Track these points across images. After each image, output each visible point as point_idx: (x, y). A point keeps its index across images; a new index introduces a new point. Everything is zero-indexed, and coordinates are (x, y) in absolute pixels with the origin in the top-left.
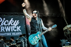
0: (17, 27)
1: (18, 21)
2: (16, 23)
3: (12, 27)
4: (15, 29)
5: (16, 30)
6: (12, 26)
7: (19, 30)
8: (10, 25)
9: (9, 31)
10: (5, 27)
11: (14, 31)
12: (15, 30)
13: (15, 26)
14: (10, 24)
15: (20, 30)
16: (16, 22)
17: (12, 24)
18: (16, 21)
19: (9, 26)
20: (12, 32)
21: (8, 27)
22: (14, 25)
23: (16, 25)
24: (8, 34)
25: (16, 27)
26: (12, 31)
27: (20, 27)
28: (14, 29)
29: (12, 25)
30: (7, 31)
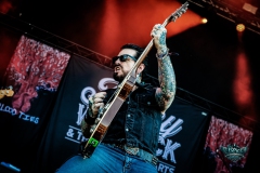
1: (180, 121)
2: (168, 127)
5: (159, 152)
15: (173, 159)
22: (162, 130)
23: (168, 132)
27: (177, 145)
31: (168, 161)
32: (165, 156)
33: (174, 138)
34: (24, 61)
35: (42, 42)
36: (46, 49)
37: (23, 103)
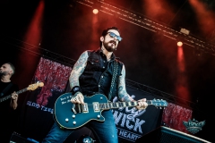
3: (125, 115)
4: (132, 123)
5: (132, 127)
6: (127, 114)
7: (138, 129)
8: (124, 111)
11: (125, 128)
12: (130, 125)
13: (134, 116)
15: (140, 131)
17: (130, 108)
19: (119, 111)
21: (116, 113)
23: (136, 114)
25: (133, 120)
26: (122, 125)
27: (143, 122)
28: (128, 123)
29: (127, 110)
31: (137, 132)
32: (135, 129)
33: (141, 118)
34: (43, 73)
35: (54, 61)
36: (57, 65)
37: (43, 100)
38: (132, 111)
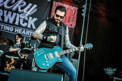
0: (30, 18)
1: (35, 6)
2: (28, 10)
3: (18, 15)
4: (25, 21)
5: (25, 24)
6: (20, 14)
7: (31, 26)
8: (17, 11)
9: (11, 22)
10: (6, 12)
12: (23, 23)
13: (27, 15)
14: (17, 9)
16: (31, 7)
17: (22, 8)
18: (30, 5)
19: (13, 12)
20: (17, 26)
21: (10, 13)
22: (25, 12)
23: (29, 13)
24: (7, 28)
25: (27, 19)
26: (17, 23)
27: (35, 19)
28: (22, 21)
29: (20, 10)
30: (6, 20)
31: (31, 29)
32: (29, 26)
33: (33, 16)
38: (25, 10)
